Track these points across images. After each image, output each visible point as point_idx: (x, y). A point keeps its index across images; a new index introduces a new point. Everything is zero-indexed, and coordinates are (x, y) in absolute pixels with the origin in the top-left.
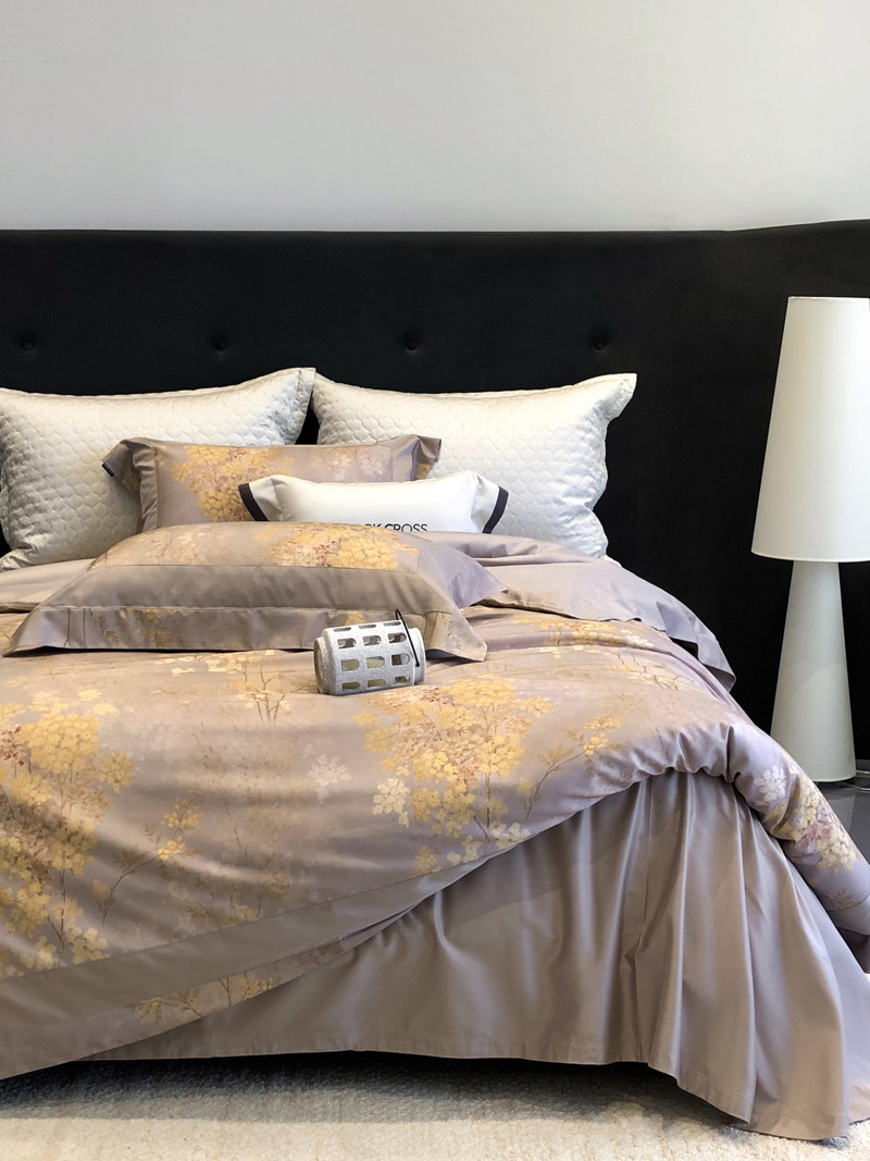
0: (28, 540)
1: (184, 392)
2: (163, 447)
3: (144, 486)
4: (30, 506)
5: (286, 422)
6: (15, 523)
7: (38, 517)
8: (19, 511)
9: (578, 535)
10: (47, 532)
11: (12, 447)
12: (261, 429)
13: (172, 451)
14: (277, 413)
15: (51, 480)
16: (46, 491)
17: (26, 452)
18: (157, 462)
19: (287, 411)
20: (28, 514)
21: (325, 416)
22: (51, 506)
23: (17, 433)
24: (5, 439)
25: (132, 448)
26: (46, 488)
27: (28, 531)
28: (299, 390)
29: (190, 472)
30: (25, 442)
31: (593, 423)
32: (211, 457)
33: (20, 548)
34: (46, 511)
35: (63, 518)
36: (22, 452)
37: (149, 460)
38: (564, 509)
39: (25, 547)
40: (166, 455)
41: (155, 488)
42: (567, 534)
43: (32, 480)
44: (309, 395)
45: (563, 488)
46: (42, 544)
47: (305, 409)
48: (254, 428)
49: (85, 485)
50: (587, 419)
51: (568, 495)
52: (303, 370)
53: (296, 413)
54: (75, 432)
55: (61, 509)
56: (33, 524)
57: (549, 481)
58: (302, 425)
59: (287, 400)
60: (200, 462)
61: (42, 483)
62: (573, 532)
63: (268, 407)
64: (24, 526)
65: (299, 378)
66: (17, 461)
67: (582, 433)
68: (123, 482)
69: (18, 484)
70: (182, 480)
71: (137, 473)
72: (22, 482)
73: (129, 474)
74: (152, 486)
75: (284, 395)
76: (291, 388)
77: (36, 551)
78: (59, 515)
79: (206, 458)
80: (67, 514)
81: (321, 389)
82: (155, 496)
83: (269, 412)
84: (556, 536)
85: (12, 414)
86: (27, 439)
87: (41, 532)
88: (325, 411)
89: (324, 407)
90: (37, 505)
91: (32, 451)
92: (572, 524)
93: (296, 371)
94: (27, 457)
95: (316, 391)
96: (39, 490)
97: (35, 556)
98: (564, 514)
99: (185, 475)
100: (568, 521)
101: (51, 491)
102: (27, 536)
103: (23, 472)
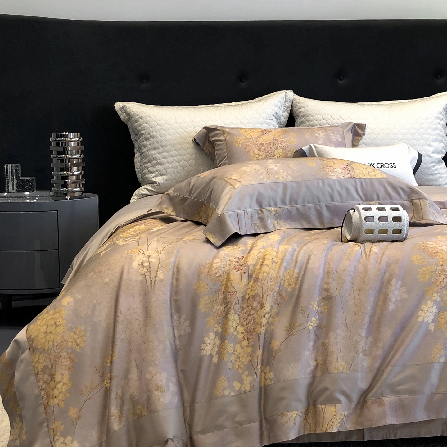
0: (154, 179)
1: (226, 103)
2: (227, 130)
3: (217, 150)
4: (155, 162)
5: (280, 118)
6: (146, 171)
7: (159, 167)
8: (148, 165)
9: (439, 173)
10: (164, 175)
11: (143, 132)
12: (270, 121)
13: (232, 131)
14: (276, 113)
15: (166, 148)
16: (163, 154)
17: (152, 134)
18: (225, 137)
19: (281, 113)
20: (154, 166)
21: (301, 114)
22: (166, 162)
23: (146, 124)
24: (140, 128)
25: (209, 130)
26: (163, 152)
27: (154, 175)
28: (286, 101)
29: (243, 141)
30: (151, 129)
31: (443, 116)
32: (253, 134)
33: (149, 184)
34: (163, 164)
35: (173, 168)
36: (149, 134)
37: (220, 137)
38: (432, 160)
39: (152, 183)
40: (229, 134)
41: (225, 150)
42: (433, 173)
43: (155, 149)
44: (291, 104)
45: (431, 149)
46: (162, 181)
47: (289, 111)
48: (267, 121)
49: (184, 151)
50: (441, 113)
51: (433, 152)
52: (287, 91)
53: (284, 114)
54: (177, 123)
55: (171, 163)
56: (157, 171)
57: (424, 145)
58: (287, 119)
59: (280, 107)
60: (248, 136)
61: (160, 150)
62: (436, 172)
63: (273, 110)
64: (151, 173)
65: (286, 95)
66: (147, 139)
67: (438, 121)
68: (204, 149)
69: (147, 151)
70: (240, 146)
71: (213, 144)
72: (150, 150)
73: (207, 145)
74: (223, 150)
75: (279, 104)
76: (282, 101)
77: (159, 185)
78: (170, 166)
79: (251, 134)
80: (174, 165)
81: (298, 101)
82: (225, 154)
83: (274, 113)
84: (428, 174)
85: (143, 115)
86: (152, 128)
87: (161, 175)
88: (300, 112)
89: (301, 110)
90: (158, 161)
91: (155, 133)
92: (436, 168)
93: (284, 92)
94: (152, 137)
95: (295, 102)
96: (159, 153)
97: (158, 187)
98: (432, 162)
99: (241, 143)
100: (434, 166)
101: (166, 154)
102: (153, 177)
103: (150, 144)
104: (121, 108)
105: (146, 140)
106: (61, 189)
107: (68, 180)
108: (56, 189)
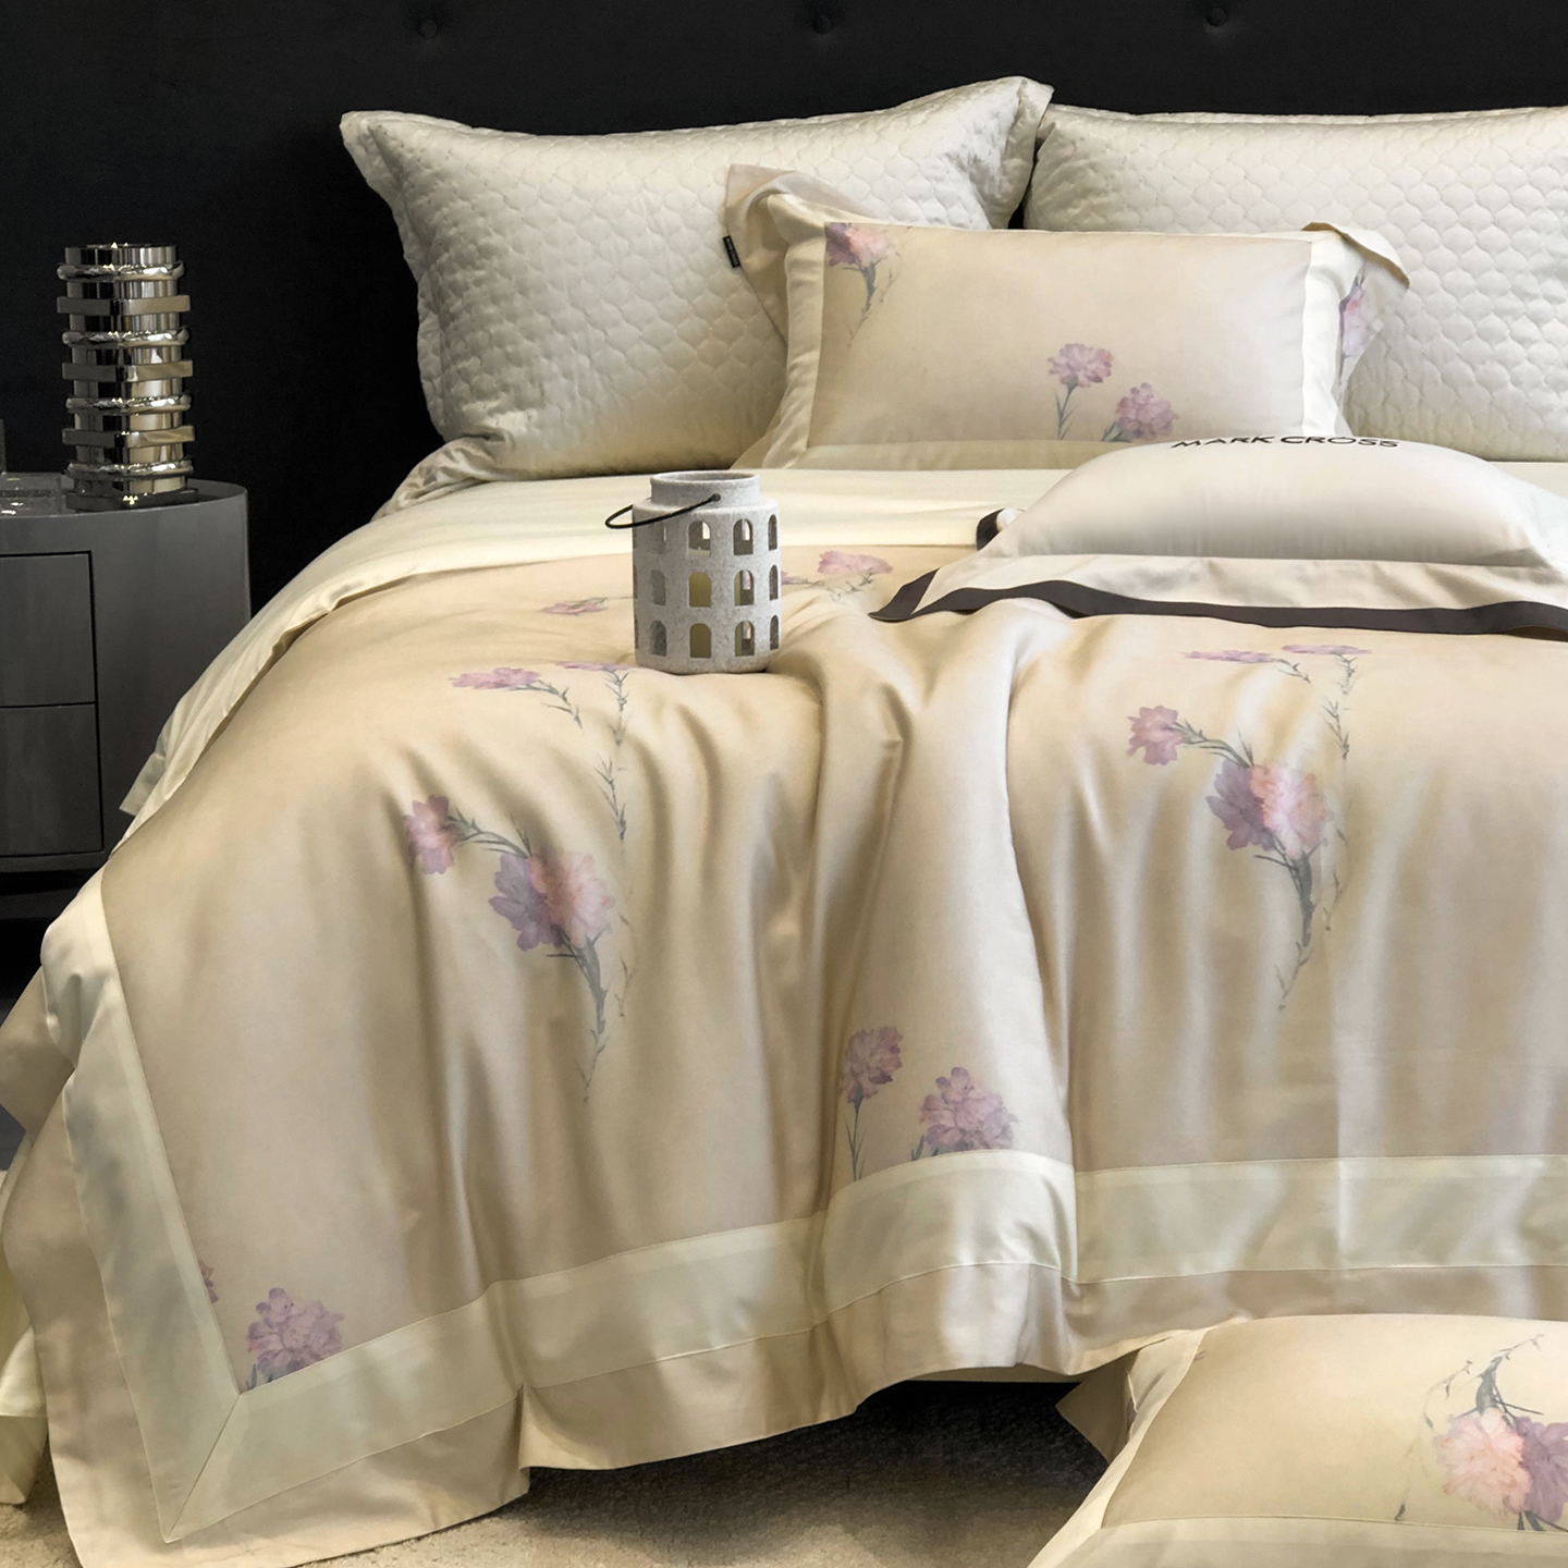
0: (491, 423)
4: (495, 352)
6: (462, 387)
7: (515, 374)
8: (471, 364)
10: (532, 404)
11: (453, 232)
15: (539, 299)
16: (528, 321)
17: (483, 241)
20: (490, 369)
22: (538, 352)
23: (461, 203)
26: (527, 313)
30: (480, 221)
33: (473, 437)
34: (528, 362)
35: (565, 377)
36: (473, 242)
39: (483, 435)
43: (497, 299)
46: (528, 431)
54: (583, 196)
56: (504, 389)
61: (518, 304)
64: (482, 395)
66: (467, 262)
69: (468, 308)
72: (478, 303)
77: (513, 444)
85: (450, 164)
86: (483, 215)
87: (522, 406)
90: (509, 349)
91: (495, 240)
94: (485, 252)
96: (512, 317)
101: (538, 321)
102: (491, 413)
103: (478, 282)
104: (366, 137)
105: (463, 267)
106: (103, 468)
107: (128, 430)
108: (85, 468)
